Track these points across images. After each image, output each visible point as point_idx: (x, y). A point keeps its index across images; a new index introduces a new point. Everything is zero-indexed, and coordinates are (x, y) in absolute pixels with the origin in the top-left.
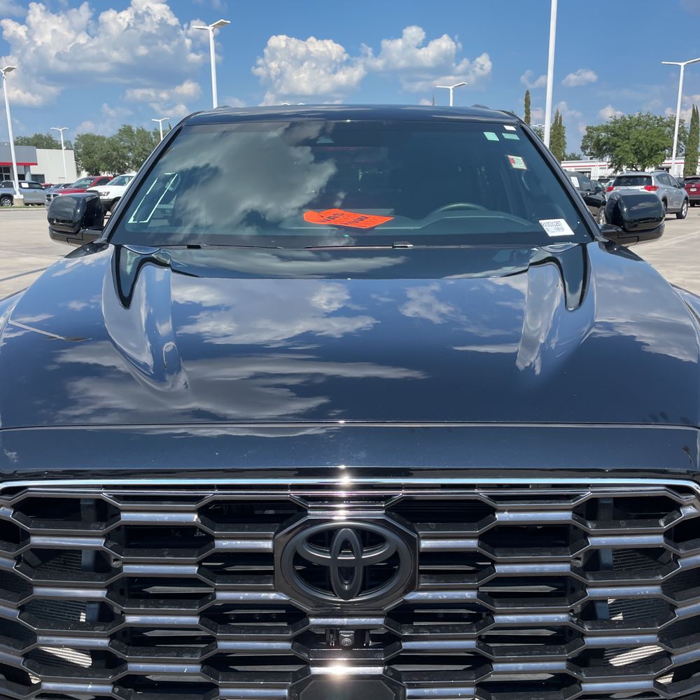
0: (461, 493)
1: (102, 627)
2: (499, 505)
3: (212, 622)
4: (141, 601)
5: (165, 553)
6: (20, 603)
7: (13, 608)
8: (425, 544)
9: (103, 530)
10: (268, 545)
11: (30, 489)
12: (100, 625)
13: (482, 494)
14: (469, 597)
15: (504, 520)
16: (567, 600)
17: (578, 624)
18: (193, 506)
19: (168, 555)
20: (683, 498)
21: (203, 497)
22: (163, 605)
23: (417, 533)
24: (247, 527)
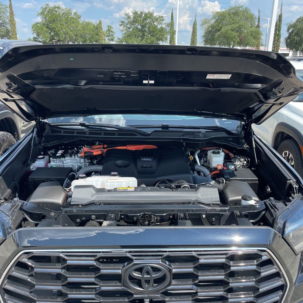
0: (187, 254)
1: (60, 298)
2: (200, 257)
3: (99, 296)
4: (74, 289)
5: (83, 274)
6: (30, 291)
7: (28, 292)
8: (174, 271)
9: (60, 267)
10: (119, 272)
11: (34, 253)
12: (59, 298)
13: (194, 254)
14: (189, 287)
15: (202, 262)
16: (223, 287)
17: (226, 295)
18: (93, 258)
19: (84, 275)
20: (263, 253)
21: (96, 255)
22: (82, 291)
23: (172, 267)
24: (112, 265)
